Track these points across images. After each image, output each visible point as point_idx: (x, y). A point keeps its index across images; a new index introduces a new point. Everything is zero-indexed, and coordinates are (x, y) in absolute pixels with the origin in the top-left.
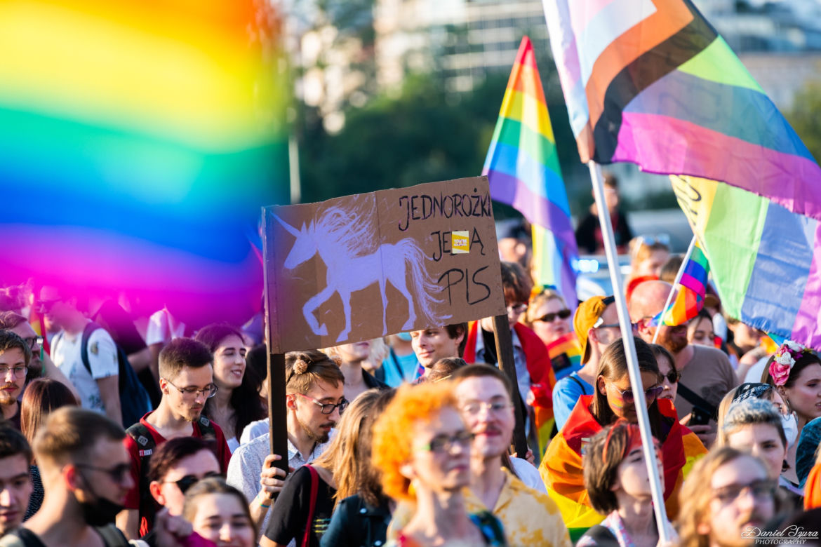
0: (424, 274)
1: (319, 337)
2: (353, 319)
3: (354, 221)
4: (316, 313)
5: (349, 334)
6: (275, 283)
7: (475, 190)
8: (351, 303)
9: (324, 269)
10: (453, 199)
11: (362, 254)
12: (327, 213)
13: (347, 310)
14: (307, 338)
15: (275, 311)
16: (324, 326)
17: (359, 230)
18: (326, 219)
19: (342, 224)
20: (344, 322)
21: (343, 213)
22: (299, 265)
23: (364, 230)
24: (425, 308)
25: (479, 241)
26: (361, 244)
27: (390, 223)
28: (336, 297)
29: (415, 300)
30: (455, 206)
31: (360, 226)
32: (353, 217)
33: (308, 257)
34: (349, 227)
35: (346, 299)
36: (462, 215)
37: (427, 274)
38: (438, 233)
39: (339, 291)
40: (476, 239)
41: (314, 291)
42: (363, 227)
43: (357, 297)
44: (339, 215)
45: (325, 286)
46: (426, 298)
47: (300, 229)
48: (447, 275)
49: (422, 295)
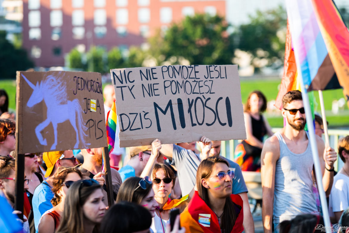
0: (81, 119)
1: (43, 146)
2: (58, 138)
3: (59, 85)
4: (42, 132)
5: (56, 146)
6: (22, 114)
7: (98, 80)
8: (58, 129)
9: (46, 108)
10: (91, 81)
11: (63, 103)
12: (48, 78)
13: (56, 132)
14: (37, 146)
15: (21, 130)
16: (45, 140)
17: (61, 90)
18: (48, 81)
19: (54, 86)
20: (54, 139)
21: (55, 80)
22: (34, 105)
23: (63, 91)
24: (82, 138)
25: (99, 106)
26: (62, 98)
27: (71, 89)
28: (51, 125)
29: (79, 133)
30: (92, 86)
31: (61, 88)
32: (59, 83)
33: (39, 101)
34: (56, 88)
35: (55, 127)
36: (94, 91)
37: (83, 120)
38: (86, 99)
39: (52, 122)
40: (98, 105)
41: (41, 120)
42: (63, 89)
43: (60, 126)
44: (53, 80)
45: (46, 118)
46: (82, 133)
47: (35, 85)
48: (89, 122)
49: (81, 130)
